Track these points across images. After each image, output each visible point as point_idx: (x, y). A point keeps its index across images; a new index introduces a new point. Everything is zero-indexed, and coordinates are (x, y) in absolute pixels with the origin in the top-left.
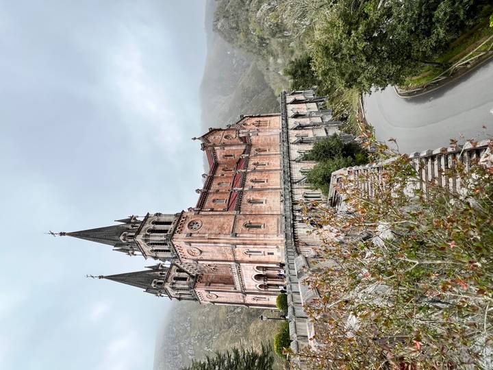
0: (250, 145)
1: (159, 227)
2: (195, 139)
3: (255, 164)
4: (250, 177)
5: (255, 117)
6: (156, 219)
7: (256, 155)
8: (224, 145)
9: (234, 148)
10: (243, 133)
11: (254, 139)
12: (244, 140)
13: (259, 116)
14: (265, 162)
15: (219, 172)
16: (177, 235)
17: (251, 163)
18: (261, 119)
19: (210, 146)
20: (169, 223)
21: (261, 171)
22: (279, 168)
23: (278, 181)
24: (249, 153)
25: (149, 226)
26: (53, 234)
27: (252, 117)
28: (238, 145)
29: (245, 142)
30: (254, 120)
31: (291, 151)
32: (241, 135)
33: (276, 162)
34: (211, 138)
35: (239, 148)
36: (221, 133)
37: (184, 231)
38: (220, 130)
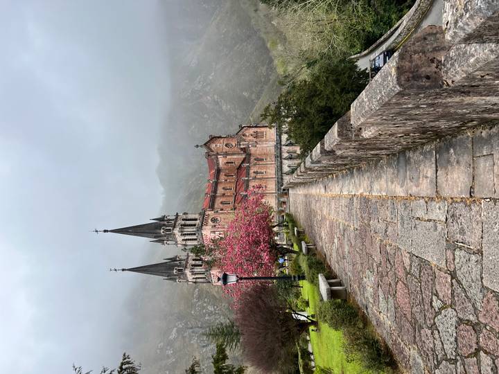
0: (250, 155)
1: (188, 222)
2: (197, 146)
3: (254, 172)
4: (252, 184)
5: (253, 127)
6: (184, 217)
7: (255, 164)
8: (226, 154)
9: (235, 157)
10: (243, 145)
11: (253, 150)
12: (244, 150)
13: (256, 127)
14: (263, 171)
15: (222, 178)
16: (204, 227)
17: (251, 171)
18: (258, 130)
19: (214, 155)
20: (196, 220)
21: (260, 179)
22: (274, 176)
23: (274, 187)
24: (249, 162)
25: (180, 222)
26: (97, 231)
27: (250, 127)
28: (239, 154)
29: (245, 152)
30: (252, 131)
31: (283, 166)
32: (242, 147)
33: (272, 171)
34: (213, 146)
35: (240, 157)
36: (222, 140)
37: (209, 224)
38: (220, 137)
